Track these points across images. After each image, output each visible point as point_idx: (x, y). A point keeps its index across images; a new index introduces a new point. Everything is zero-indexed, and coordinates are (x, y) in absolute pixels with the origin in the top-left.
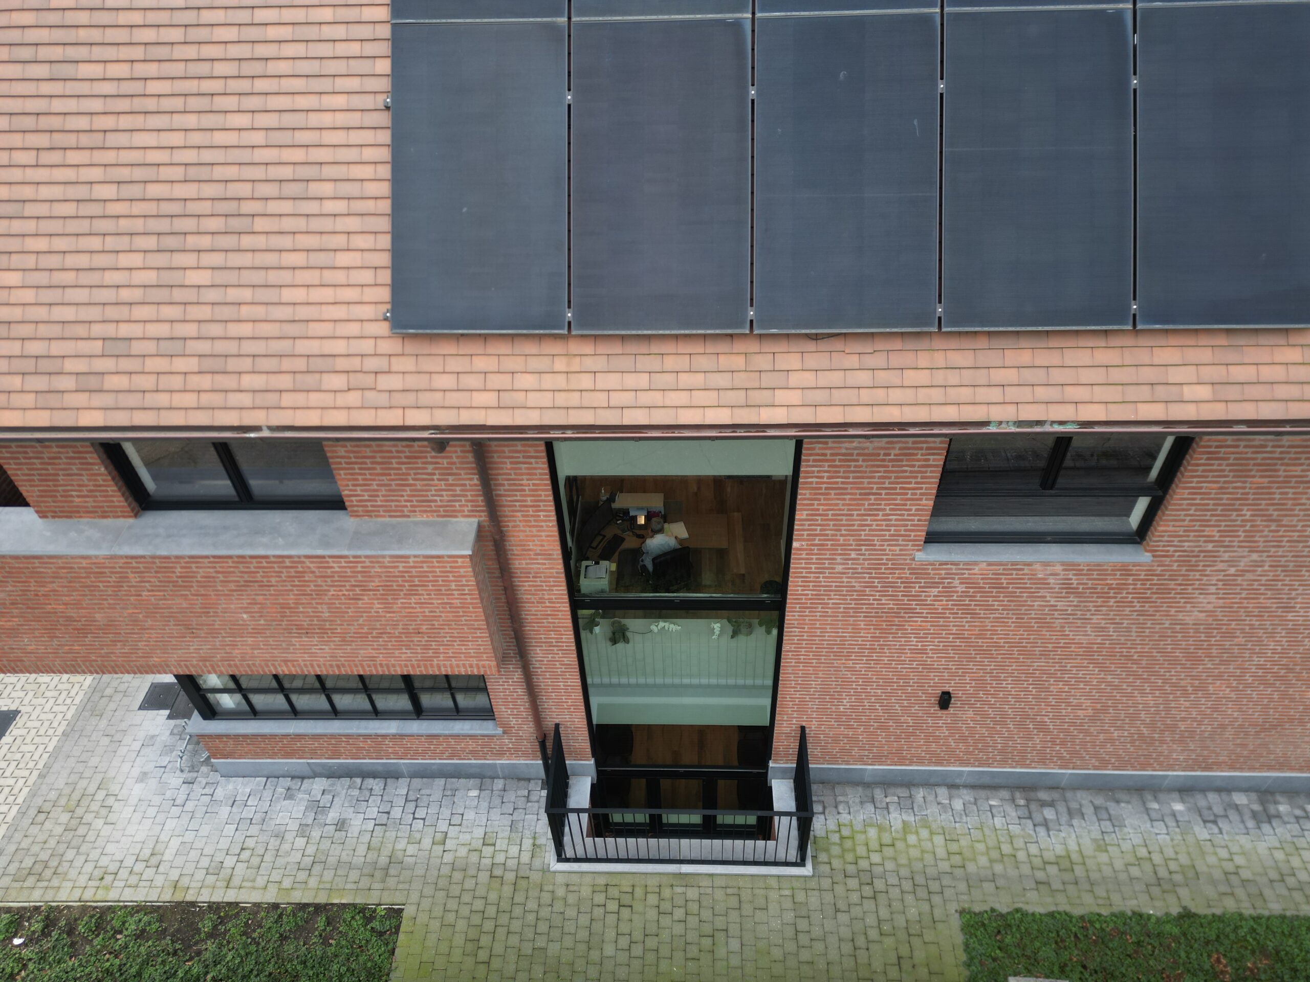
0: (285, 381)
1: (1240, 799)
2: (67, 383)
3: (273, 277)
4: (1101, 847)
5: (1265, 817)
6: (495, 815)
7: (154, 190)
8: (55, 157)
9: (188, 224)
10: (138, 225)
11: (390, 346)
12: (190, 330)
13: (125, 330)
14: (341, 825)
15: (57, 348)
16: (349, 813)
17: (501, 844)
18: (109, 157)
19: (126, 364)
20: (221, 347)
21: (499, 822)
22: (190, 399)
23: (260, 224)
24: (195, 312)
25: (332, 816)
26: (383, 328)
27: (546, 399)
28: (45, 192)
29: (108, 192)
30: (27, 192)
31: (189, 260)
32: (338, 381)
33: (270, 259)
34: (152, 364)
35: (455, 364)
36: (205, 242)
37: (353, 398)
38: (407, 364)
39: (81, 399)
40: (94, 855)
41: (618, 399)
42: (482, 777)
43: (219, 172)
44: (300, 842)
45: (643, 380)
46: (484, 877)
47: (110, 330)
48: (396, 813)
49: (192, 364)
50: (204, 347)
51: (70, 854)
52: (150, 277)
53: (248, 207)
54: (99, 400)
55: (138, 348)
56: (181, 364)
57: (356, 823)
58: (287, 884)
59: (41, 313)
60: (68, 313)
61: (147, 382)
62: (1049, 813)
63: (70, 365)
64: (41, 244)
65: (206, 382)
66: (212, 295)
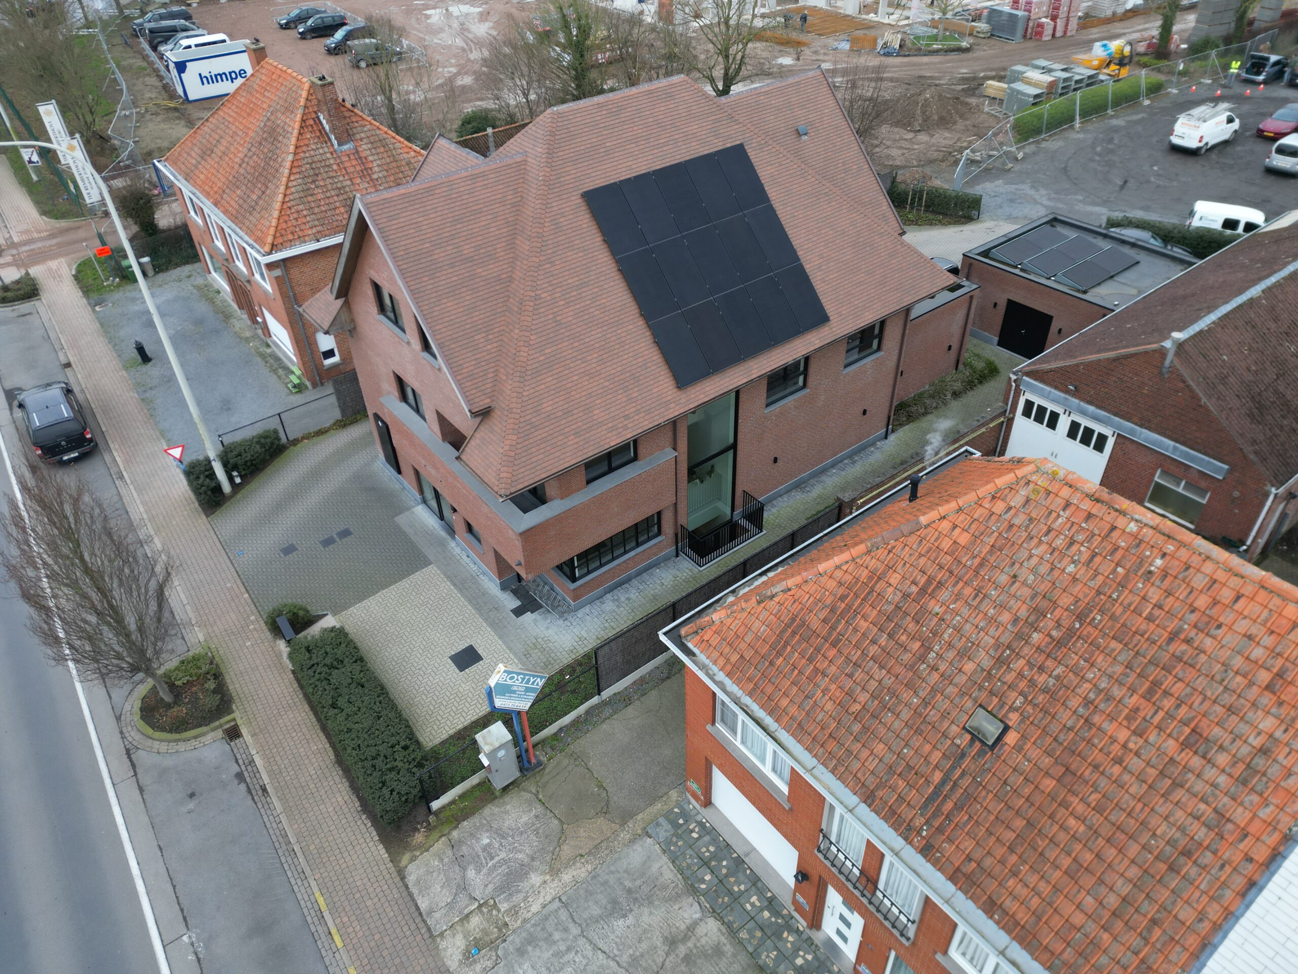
0: (663, 410)
1: (846, 461)
2: (620, 430)
3: (649, 388)
4: (825, 489)
5: (854, 462)
6: (670, 571)
7: (616, 379)
8: (592, 381)
9: (627, 384)
10: (617, 388)
11: (679, 393)
12: (639, 407)
13: (626, 413)
14: (628, 599)
15: (615, 423)
16: (627, 596)
17: (680, 575)
18: (603, 376)
19: (631, 420)
20: (647, 408)
21: (674, 572)
22: (647, 422)
23: (641, 378)
24: (639, 402)
25: (623, 599)
26: (676, 390)
27: (713, 391)
28: (594, 389)
29: (607, 384)
30: (590, 391)
31: (631, 392)
32: (673, 405)
33: (647, 384)
34: (636, 418)
35: (693, 391)
36: (632, 386)
37: (678, 407)
38: (684, 396)
39: (625, 432)
40: (561, 650)
41: (726, 385)
42: (655, 565)
43: (628, 370)
44: (622, 609)
45: (728, 379)
46: (684, 584)
47: (623, 414)
48: (641, 587)
49: (643, 414)
50: (644, 410)
51: (553, 655)
52: (625, 399)
53: (637, 375)
54: (629, 431)
55: (631, 415)
56: (641, 415)
57: (632, 596)
58: (631, 618)
59: (607, 417)
60: (613, 414)
61: (636, 422)
62: (807, 489)
63: (620, 426)
64: (599, 401)
65: (648, 417)
66: (640, 397)
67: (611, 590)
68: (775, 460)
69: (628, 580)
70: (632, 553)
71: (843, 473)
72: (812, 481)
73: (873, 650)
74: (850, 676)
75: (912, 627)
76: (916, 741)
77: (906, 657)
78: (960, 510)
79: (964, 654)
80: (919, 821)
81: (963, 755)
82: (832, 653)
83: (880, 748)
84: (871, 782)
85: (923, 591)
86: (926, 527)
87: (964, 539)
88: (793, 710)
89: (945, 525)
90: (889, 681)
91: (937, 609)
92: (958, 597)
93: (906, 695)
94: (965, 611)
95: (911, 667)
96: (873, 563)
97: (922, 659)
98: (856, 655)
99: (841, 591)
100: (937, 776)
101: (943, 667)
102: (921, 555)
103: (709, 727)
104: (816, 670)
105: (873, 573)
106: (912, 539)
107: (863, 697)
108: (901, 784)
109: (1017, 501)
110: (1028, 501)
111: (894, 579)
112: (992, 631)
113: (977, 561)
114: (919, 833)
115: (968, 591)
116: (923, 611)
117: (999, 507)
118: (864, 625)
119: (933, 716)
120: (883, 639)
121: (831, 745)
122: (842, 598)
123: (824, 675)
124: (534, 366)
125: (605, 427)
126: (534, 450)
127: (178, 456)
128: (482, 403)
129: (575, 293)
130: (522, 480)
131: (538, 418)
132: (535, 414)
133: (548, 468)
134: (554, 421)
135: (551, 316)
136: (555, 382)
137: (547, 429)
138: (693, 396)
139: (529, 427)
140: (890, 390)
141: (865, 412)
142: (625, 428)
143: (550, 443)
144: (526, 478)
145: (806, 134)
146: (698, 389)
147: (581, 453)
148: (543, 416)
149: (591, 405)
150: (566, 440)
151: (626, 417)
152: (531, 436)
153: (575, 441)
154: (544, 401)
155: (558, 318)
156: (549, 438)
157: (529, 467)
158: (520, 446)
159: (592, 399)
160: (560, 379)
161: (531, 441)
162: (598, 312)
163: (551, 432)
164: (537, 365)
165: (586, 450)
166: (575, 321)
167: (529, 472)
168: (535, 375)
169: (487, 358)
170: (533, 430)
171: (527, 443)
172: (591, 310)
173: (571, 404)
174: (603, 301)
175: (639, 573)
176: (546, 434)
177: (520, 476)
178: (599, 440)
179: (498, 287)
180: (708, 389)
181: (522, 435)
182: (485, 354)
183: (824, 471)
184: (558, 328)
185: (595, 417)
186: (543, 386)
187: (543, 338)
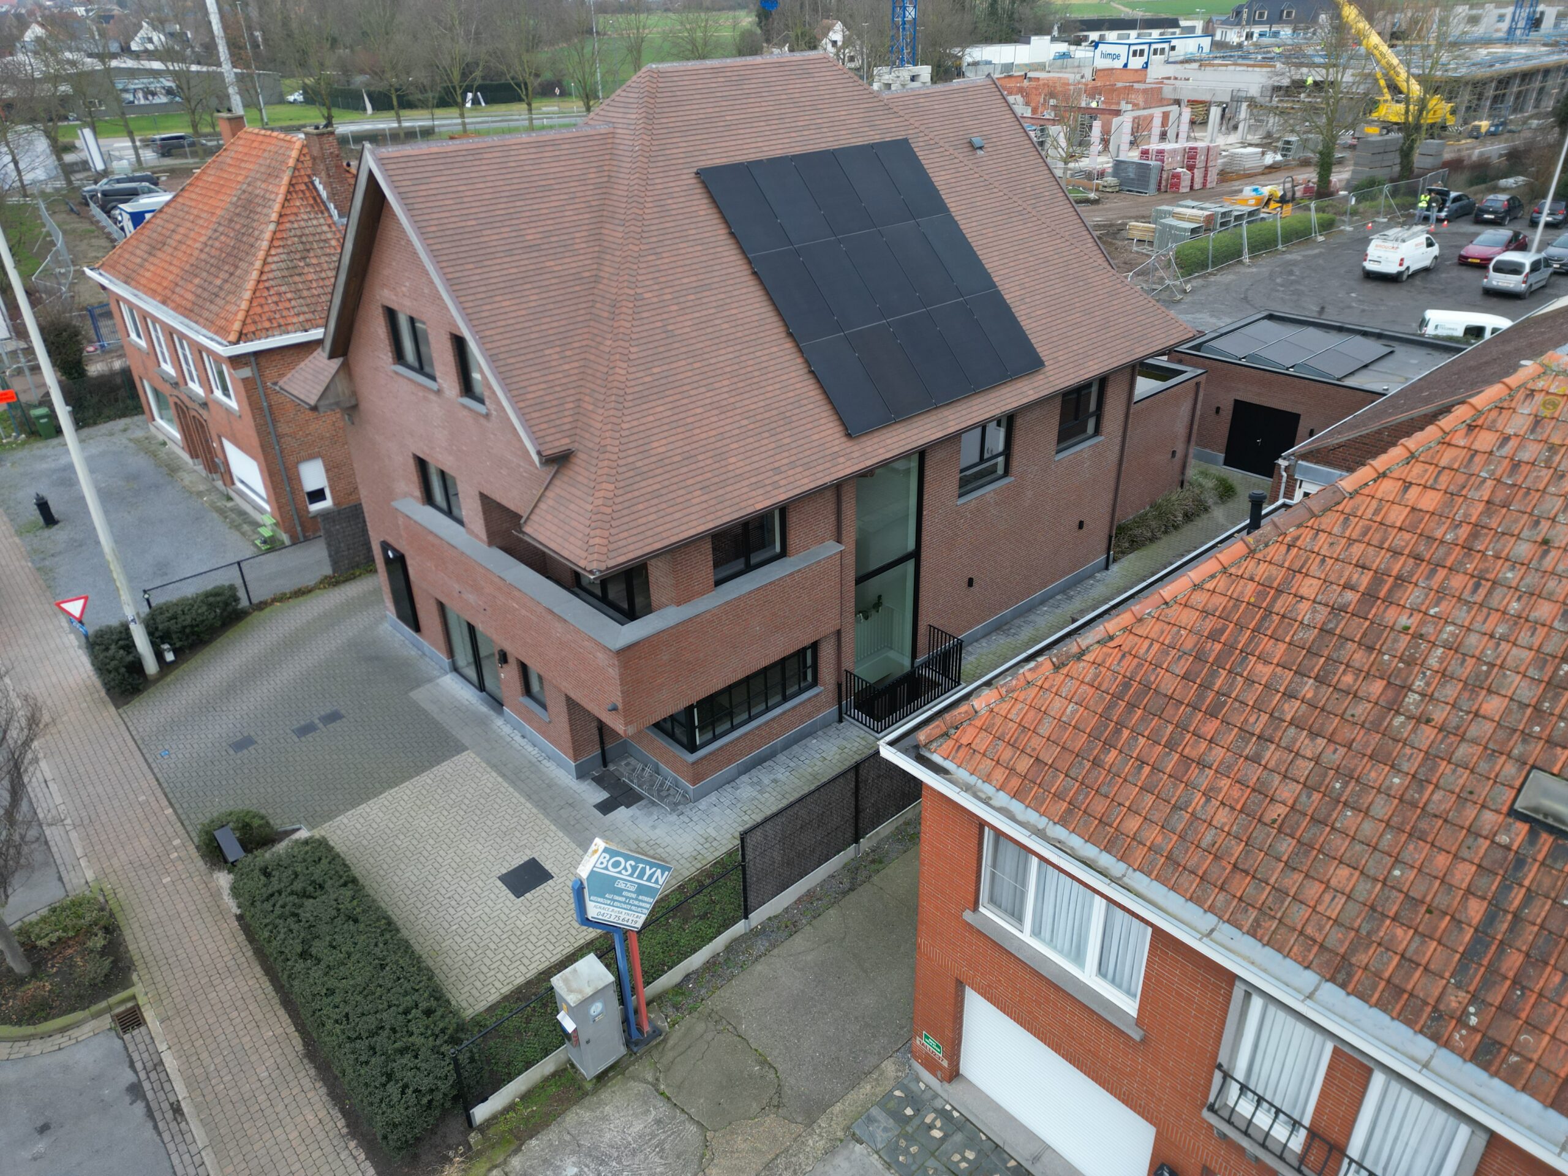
0: (828, 465)
2: (769, 488)
3: (807, 433)
6: (832, 741)
7: (759, 417)
8: (723, 416)
9: (775, 425)
10: (760, 430)
11: (849, 444)
12: (794, 458)
13: (777, 465)
14: (775, 781)
15: (760, 477)
16: (772, 777)
18: (739, 411)
19: (783, 475)
20: (806, 460)
21: (837, 740)
22: (806, 481)
23: (795, 418)
24: (793, 452)
25: (766, 781)
26: (844, 439)
27: (896, 445)
28: (728, 428)
29: (746, 422)
30: (722, 430)
31: (781, 436)
32: (842, 460)
33: (803, 428)
34: (790, 473)
35: (869, 443)
36: (782, 429)
37: (849, 463)
38: (856, 447)
39: (776, 492)
41: (913, 438)
42: (811, 732)
43: (774, 406)
44: (766, 795)
45: (916, 431)
46: (856, 756)
47: (771, 466)
48: (792, 764)
49: (800, 469)
50: (801, 462)
52: (774, 445)
53: (788, 414)
54: (782, 490)
55: (783, 469)
56: (798, 470)
57: (780, 776)
59: (748, 468)
60: (756, 465)
61: (792, 479)
63: (767, 482)
64: (736, 445)
65: (807, 473)
66: (794, 445)
67: (746, 769)
68: (970, 582)
69: (771, 755)
70: (778, 711)
71: (1059, 611)
72: (1017, 622)
73: (1290, 709)
74: (1255, 759)
75: (1360, 658)
76: (1416, 853)
77: (1361, 710)
78: (1412, 457)
79: (1475, 686)
80: (1455, 1000)
81: (1520, 862)
82: (1210, 727)
83: (1342, 876)
84: (1337, 939)
85: (1370, 596)
86: (1353, 495)
87: (1430, 501)
88: (1152, 835)
89: (1388, 488)
90: (1335, 756)
91: (1403, 620)
92: (1441, 594)
93: (1375, 774)
94: (1462, 615)
95: (1373, 726)
96: (1261, 571)
97: (1394, 707)
98: (1259, 723)
99: (1209, 624)
100: (1476, 910)
101: (1439, 714)
102: (1351, 541)
103: (968, 916)
104: (1186, 760)
105: (1265, 586)
106: (1330, 521)
107: (1288, 792)
108: (1402, 935)
109: (1518, 423)
110: (1537, 421)
111: (1309, 587)
112: (1524, 637)
113: (1464, 532)
114: (1461, 1021)
115: (1457, 582)
116: (1378, 627)
117: (1485, 440)
118: (1264, 672)
119: (1440, 801)
120: (1308, 688)
121: (1241, 885)
122: (1214, 636)
123: (1202, 764)
124: (637, 389)
125: (747, 482)
126: (641, 507)
127: (77, 614)
128: (557, 444)
129: (692, 297)
130: (625, 550)
131: (646, 461)
132: (640, 456)
133: (664, 535)
134: (669, 468)
135: (659, 324)
136: (669, 413)
137: (659, 478)
138: (869, 449)
139: (631, 473)
140: (1111, 496)
141: (1081, 525)
142: (776, 486)
143: (665, 498)
144: (632, 547)
145: (981, 148)
146: (876, 440)
147: (712, 517)
148: (654, 459)
149: (724, 449)
150: (689, 496)
151: (777, 471)
152: (636, 486)
153: (704, 498)
154: (653, 438)
155: (670, 328)
156: (664, 491)
157: (635, 531)
158: (620, 499)
159: (725, 442)
160: (677, 411)
161: (637, 493)
162: (726, 326)
163: (667, 483)
164: (640, 388)
165: (720, 514)
166: (695, 334)
167: (634, 539)
168: (638, 402)
169: (564, 381)
170: (638, 478)
171: (630, 496)
172: (717, 322)
173: (694, 446)
174: (734, 312)
175: (787, 745)
176: (658, 486)
177: (620, 544)
178: (737, 500)
179: (578, 288)
180: (889, 441)
181: (622, 484)
182: (560, 375)
183: (1030, 609)
184: (670, 340)
185: (731, 467)
186: (651, 418)
187: (650, 352)
